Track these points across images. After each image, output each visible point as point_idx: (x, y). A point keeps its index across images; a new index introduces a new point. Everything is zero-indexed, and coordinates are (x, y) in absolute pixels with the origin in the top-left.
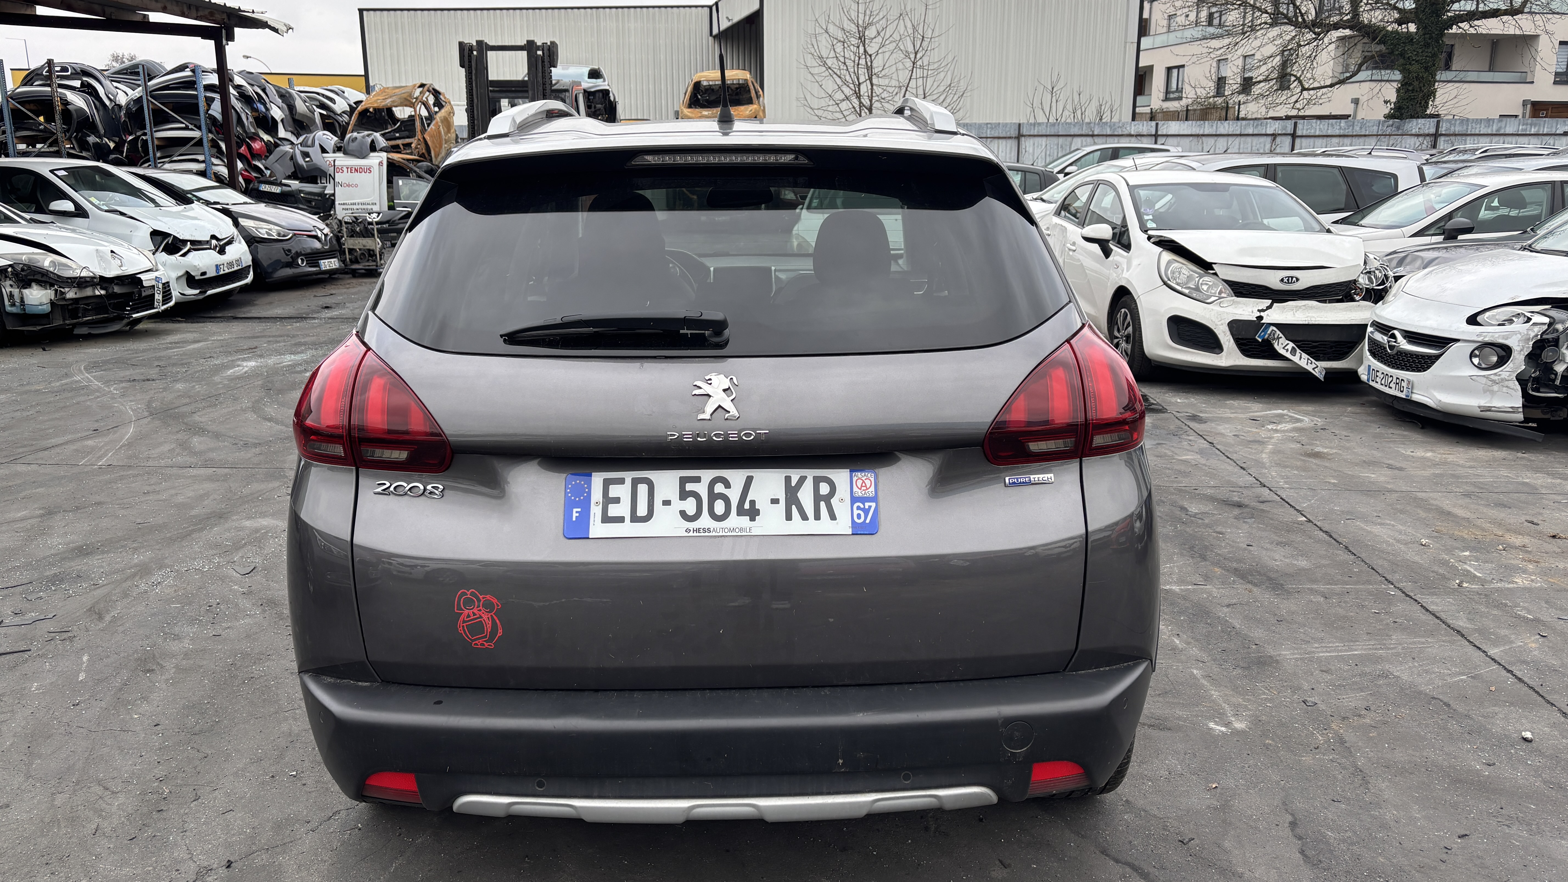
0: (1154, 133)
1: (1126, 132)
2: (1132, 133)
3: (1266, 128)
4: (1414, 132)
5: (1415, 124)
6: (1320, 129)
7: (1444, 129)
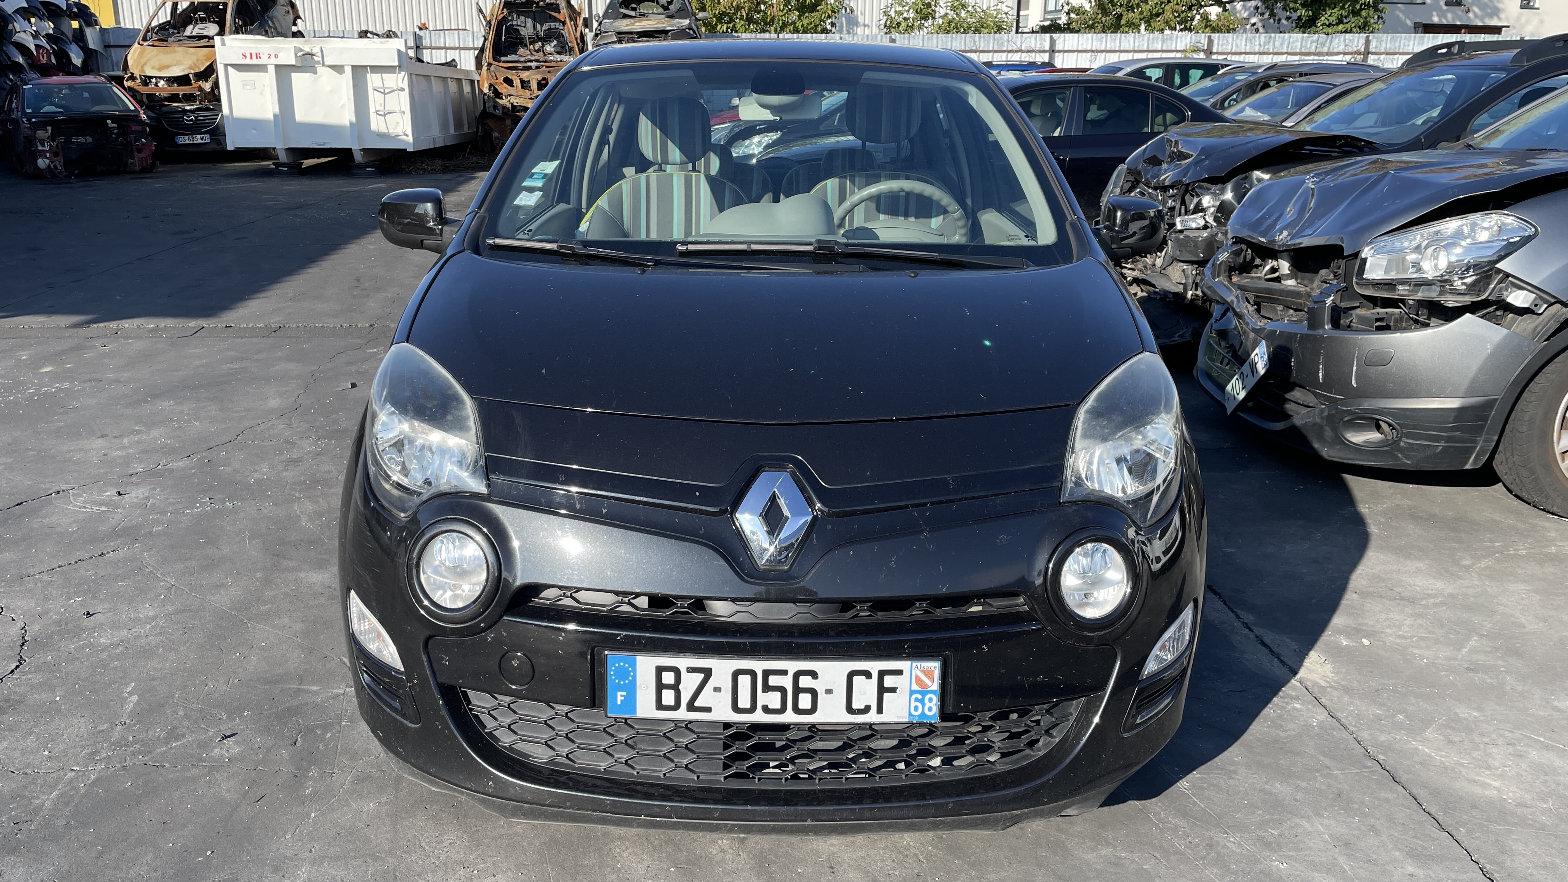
0: (1047, 48)
1: (1015, 48)
2: (1023, 48)
3: (1176, 43)
4: (1341, 49)
5: (1342, 39)
6: (1237, 45)
7: (1374, 46)
